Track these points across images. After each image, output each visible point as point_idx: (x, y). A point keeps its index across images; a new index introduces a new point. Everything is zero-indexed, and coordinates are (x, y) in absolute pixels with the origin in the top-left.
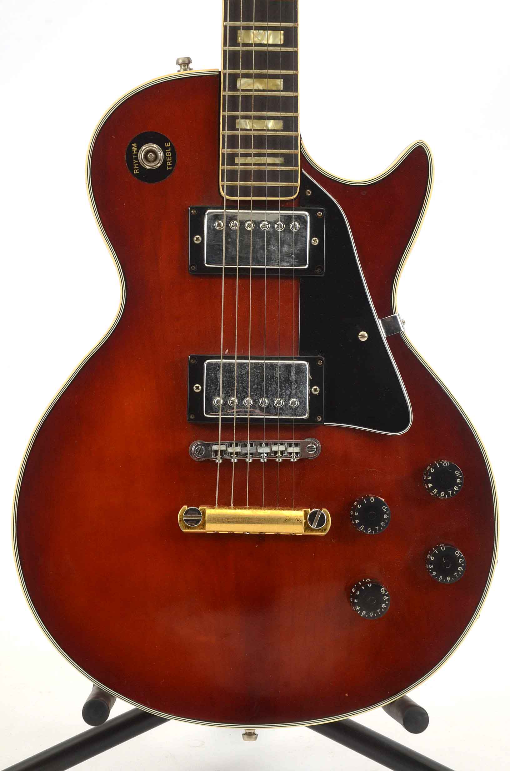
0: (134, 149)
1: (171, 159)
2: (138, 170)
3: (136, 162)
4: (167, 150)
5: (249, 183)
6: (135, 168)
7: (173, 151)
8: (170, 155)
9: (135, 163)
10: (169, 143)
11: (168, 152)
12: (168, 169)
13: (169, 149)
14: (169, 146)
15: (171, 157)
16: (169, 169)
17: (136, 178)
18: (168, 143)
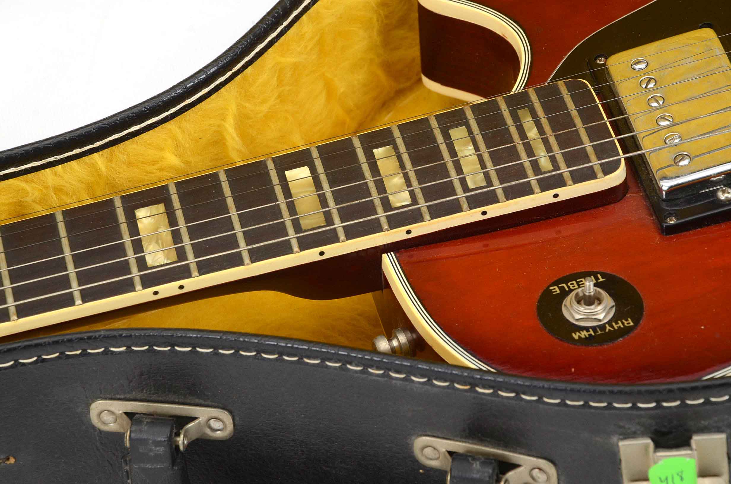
0: (585, 335)
1: (581, 280)
2: (624, 321)
3: (609, 326)
4: (567, 289)
5: (590, 150)
6: (622, 326)
7: (566, 280)
8: (574, 282)
9: (612, 326)
10: (551, 288)
11: (568, 287)
12: (604, 280)
13: (563, 287)
14: (556, 287)
15: (578, 280)
16: (603, 278)
17: (642, 322)
18: (552, 290)
